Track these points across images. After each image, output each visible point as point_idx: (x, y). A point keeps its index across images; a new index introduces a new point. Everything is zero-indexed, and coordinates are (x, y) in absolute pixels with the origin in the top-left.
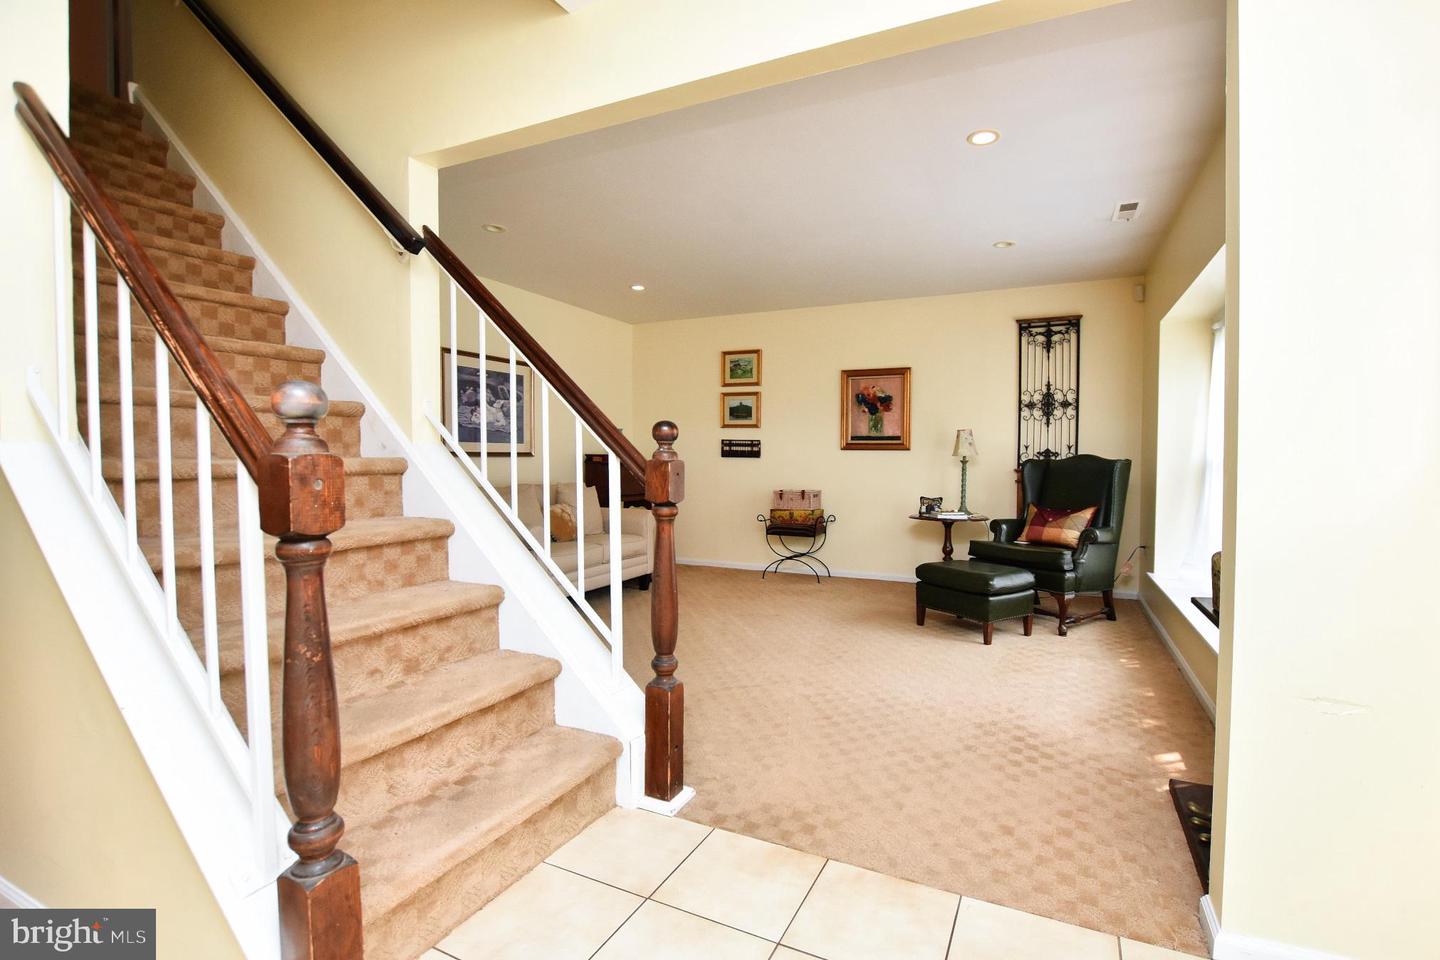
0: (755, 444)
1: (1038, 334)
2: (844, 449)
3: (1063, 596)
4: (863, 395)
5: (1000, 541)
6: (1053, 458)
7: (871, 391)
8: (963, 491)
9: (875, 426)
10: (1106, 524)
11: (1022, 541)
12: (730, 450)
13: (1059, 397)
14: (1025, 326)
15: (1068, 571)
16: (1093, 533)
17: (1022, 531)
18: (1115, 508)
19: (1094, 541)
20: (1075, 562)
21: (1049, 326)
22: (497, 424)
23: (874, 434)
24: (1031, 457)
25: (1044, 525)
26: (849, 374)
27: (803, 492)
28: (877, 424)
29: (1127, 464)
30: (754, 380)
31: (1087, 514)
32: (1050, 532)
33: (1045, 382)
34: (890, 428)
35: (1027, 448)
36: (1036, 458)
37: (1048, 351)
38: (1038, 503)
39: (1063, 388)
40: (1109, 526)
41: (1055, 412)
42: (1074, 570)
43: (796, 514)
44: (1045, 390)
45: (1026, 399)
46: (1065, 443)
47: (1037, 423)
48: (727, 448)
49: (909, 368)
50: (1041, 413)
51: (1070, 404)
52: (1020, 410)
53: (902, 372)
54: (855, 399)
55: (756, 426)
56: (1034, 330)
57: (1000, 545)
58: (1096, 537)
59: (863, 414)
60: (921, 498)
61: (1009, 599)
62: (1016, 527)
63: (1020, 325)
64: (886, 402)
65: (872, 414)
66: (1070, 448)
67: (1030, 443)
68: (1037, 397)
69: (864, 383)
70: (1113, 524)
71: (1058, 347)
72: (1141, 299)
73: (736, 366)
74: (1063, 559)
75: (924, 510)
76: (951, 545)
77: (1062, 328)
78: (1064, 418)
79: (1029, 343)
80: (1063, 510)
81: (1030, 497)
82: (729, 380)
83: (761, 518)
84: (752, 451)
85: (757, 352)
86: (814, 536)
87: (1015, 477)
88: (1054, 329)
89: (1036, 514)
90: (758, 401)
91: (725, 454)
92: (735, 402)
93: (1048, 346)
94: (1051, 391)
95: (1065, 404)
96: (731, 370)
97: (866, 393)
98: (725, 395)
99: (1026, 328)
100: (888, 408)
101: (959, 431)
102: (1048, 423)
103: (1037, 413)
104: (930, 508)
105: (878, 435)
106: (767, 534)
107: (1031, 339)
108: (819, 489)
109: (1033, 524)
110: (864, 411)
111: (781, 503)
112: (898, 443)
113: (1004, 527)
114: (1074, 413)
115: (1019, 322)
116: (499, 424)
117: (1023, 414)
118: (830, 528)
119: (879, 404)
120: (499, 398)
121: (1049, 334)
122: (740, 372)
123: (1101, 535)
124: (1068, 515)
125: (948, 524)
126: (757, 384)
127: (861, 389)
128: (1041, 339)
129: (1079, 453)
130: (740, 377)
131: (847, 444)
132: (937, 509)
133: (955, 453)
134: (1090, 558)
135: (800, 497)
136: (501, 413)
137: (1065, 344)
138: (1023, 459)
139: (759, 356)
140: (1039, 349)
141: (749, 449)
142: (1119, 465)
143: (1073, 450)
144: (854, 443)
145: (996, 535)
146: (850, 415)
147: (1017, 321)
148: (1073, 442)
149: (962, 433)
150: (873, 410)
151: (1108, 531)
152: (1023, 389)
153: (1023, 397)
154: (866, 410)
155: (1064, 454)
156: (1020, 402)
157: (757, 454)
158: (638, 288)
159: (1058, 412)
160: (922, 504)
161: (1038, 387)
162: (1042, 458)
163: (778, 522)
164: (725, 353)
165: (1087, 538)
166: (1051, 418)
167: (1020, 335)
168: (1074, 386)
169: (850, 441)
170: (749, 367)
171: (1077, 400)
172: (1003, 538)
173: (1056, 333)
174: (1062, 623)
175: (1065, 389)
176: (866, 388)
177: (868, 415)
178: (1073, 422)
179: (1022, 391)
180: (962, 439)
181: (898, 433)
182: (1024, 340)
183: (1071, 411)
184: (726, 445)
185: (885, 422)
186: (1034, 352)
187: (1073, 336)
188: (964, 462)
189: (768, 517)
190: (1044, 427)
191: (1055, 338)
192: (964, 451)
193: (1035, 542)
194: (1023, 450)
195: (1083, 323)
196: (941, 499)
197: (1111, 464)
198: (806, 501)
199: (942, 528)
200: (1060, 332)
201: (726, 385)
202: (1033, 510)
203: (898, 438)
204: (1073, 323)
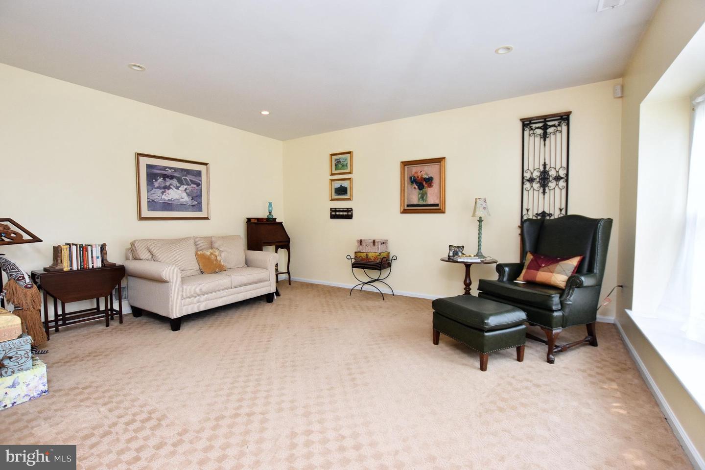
0: (350, 210)
1: (537, 128)
2: (402, 213)
3: (552, 331)
4: (414, 177)
5: (502, 281)
6: (548, 218)
7: (420, 175)
8: (479, 241)
9: (422, 197)
10: (590, 270)
11: (520, 281)
12: (336, 214)
13: (553, 173)
14: (527, 123)
15: (556, 311)
16: (578, 278)
17: (521, 272)
18: (598, 258)
19: (580, 285)
20: (562, 303)
21: (545, 121)
22: (181, 200)
23: (421, 203)
24: (531, 217)
25: (538, 270)
26: (405, 164)
27: (374, 242)
28: (423, 196)
29: (609, 222)
30: (348, 170)
31: (574, 262)
32: (542, 276)
33: (542, 162)
34: (432, 199)
35: (528, 210)
36: (534, 218)
37: (545, 140)
38: (535, 252)
39: (556, 165)
40: (593, 272)
41: (550, 184)
42: (562, 309)
43: (370, 255)
44: (542, 169)
45: (527, 175)
46: (557, 206)
47: (536, 193)
48: (334, 213)
49: (444, 158)
50: (538, 185)
51: (562, 178)
52: (523, 183)
53: (439, 161)
54: (409, 180)
55: (349, 199)
56: (534, 126)
57: (502, 284)
58: (582, 282)
59: (414, 190)
60: (450, 246)
61: (503, 334)
62: (516, 269)
63: (523, 123)
64: (429, 181)
65: (420, 189)
66: (561, 210)
67: (530, 207)
68: (536, 174)
69: (415, 169)
70: (596, 270)
71: (553, 137)
72: (620, 95)
73: (338, 162)
74: (552, 301)
75: (451, 254)
76: (470, 280)
77: (556, 123)
78: (557, 188)
79: (530, 135)
80: (554, 258)
81: (528, 247)
82: (334, 172)
83: (349, 257)
84: (348, 215)
85: (349, 153)
86: (381, 270)
87: (519, 231)
88: (550, 123)
89: (532, 260)
90: (351, 183)
91: (332, 217)
92: (337, 185)
93: (545, 136)
94: (547, 169)
95: (558, 178)
96: (336, 165)
97: (416, 176)
98: (332, 180)
99: (528, 125)
100: (430, 186)
101: (476, 199)
102: (544, 192)
103: (536, 185)
104: (455, 253)
105: (424, 203)
106: (353, 267)
107: (531, 132)
108: (386, 239)
109: (529, 268)
110: (415, 188)
111: (361, 247)
112: (437, 209)
113: (507, 269)
114: (565, 184)
115: (523, 120)
116: (184, 200)
117: (525, 187)
118: (394, 264)
119: (424, 183)
120: (184, 184)
121: (545, 128)
122: (340, 166)
123: (587, 281)
124: (558, 262)
125: (468, 266)
126: (350, 173)
127: (413, 173)
128: (540, 131)
129: (569, 213)
130: (340, 169)
131: (404, 210)
132: (460, 254)
133: (474, 215)
134: (575, 298)
135: (372, 244)
136: (185, 194)
137: (558, 135)
138: (525, 218)
139: (351, 155)
140: (538, 139)
141: (346, 213)
142: (602, 223)
143: (563, 212)
144: (409, 209)
145: (500, 276)
146: (406, 190)
147: (521, 120)
148: (563, 206)
149: (478, 200)
150: (421, 187)
151: (593, 276)
152: (526, 168)
153: (525, 174)
154: (417, 187)
155: (557, 215)
156: (523, 178)
157: (350, 217)
158: (265, 113)
159: (552, 184)
160: (450, 250)
161: (536, 166)
162: (539, 218)
163: (359, 260)
164: (332, 155)
165: (573, 282)
166: (547, 188)
167: (523, 130)
168: (564, 165)
169: (406, 208)
170: (345, 163)
171: (567, 175)
172: (505, 279)
173: (551, 126)
174: (550, 352)
175: (558, 167)
176: (416, 173)
177: (417, 190)
178: (564, 191)
179: (525, 170)
180: (478, 205)
181: (437, 202)
182: (526, 133)
183: (562, 183)
184: (333, 211)
185: (428, 195)
186: (534, 142)
187: (564, 128)
188: (480, 221)
189: (353, 256)
190: (541, 195)
191: (550, 130)
192: (480, 213)
193: (531, 283)
194: (525, 212)
195: (572, 118)
196: (463, 247)
197: (595, 222)
198: (376, 247)
199: (463, 267)
200: (554, 126)
201: (332, 174)
202: (529, 257)
203: (437, 205)
204: (564, 118)
